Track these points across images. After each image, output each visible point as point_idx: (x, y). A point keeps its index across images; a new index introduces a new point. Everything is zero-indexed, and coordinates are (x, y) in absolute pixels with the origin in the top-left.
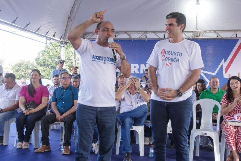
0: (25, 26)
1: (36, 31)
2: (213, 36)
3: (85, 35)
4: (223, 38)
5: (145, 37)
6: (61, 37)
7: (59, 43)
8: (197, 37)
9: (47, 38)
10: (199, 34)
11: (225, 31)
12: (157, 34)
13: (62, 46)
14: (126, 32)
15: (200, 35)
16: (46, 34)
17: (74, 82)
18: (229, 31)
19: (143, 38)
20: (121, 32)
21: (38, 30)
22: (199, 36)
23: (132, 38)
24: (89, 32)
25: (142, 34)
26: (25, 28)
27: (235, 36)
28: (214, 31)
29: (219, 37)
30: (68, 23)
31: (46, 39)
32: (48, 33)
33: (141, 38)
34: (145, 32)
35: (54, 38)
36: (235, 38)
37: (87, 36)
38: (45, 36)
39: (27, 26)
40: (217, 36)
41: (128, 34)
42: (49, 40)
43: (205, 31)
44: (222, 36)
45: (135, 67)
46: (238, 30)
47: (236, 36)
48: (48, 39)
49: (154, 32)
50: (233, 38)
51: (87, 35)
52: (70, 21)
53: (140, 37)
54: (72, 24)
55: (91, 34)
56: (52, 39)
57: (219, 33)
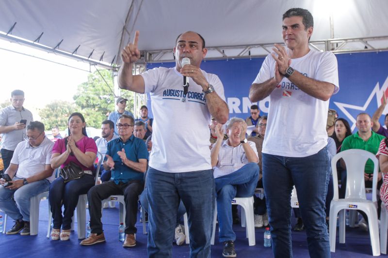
0: (56, 46)
1: (73, 53)
2: (359, 47)
3: (151, 54)
4: (376, 50)
5: (247, 54)
6: (113, 61)
7: (109, 70)
8: (333, 50)
9: (90, 63)
10: (335, 45)
11: (379, 38)
12: (267, 48)
13: (114, 74)
14: (216, 48)
15: (337, 46)
16: (88, 56)
17: (137, 130)
19: (244, 55)
21: (76, 50)
22: (336, 48)
23: (226, 56)
24: (158, 50)
25: (242, 50)
26: (55, 48)
28: (360, 39)
29: (369, 48)
30: (123, 37)
31: (89, 64)
32: (91, 54)
33: (241, 55)
34: (247, 46)
35: (101, 62)
37: (154, 57)
38: (88, 60)
39: (59, 45)
40: (366, 47)
41: (220, 51)
42: (93, 66)
43: (345, 40)
44: (373, 46)
45: (234, 103)
49: (262, 45)
51: (155, 55)
52: (126, 33)
54: (130, 38)
55: (160, 52)
56: (99, 64)
57: (368, 42)
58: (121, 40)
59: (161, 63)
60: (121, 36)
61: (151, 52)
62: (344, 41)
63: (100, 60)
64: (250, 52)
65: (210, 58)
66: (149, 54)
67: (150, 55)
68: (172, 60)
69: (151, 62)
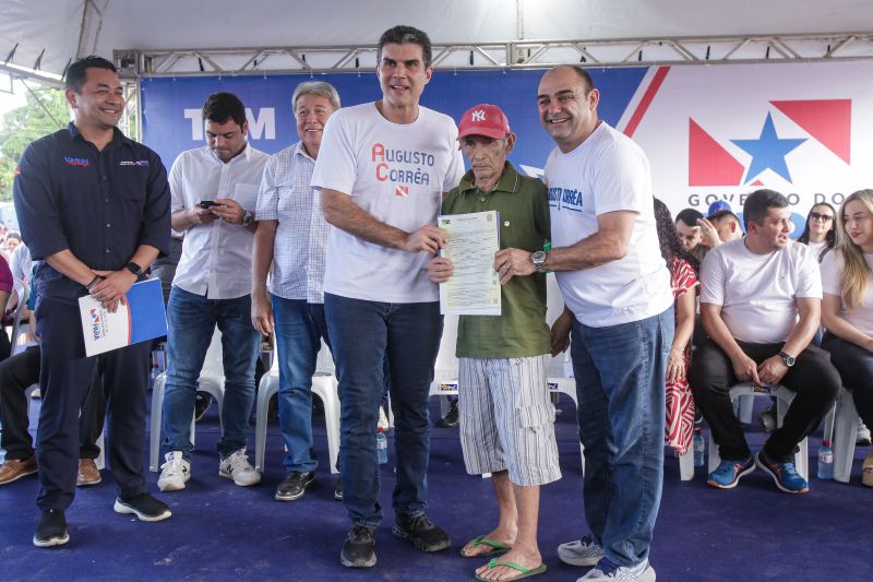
2: (571, 57)
3: (150, 59)
4: (602, 65)
5: (352, 65)
7: (58, 89)
8: (521, 61)
9: (10, 74)
10: (526, 52)
11: (608, 41)
14: (289, 49)
15: (529, 55)
16: (6, 58)
18: (619, 41)
19: (347, 66)
20: (273, 48)
22: (526, 59)
23: (309, 69)
24: (164, 51)
25: (341, 56)
27: (635, 58)
28: (572, 42)
30: (87, 19)
31: (9, 77)
32: (12, 54)
33: (339, 66)
34: (353, 47)
35: (37, 72)
36: (635, 63)
37: (158, 63)
40: (583, 59)
41: (296, 57)
42: (19, 81)
43: (544, 43)
44: (597, 57)
46: (645, 40)
47: (640, 59)
48: (17, 78)
50: (631, 64)
51: (158, 60)
52: (94, 11)
53: (339, 63)
54: (101, 22)
55: (169, 55)
56: (33, 76)
57: (588, 50)
58: (83, 25)
59: (172, 78)
60: (81, 17)
61: (149, 54)
62: (542, 46)
63: (35, 68)
64: (357, 60)
65: (276, 71)
66: (146, 57)
67: (148, 59)
68: (197, 73)
69: (150, 76)
